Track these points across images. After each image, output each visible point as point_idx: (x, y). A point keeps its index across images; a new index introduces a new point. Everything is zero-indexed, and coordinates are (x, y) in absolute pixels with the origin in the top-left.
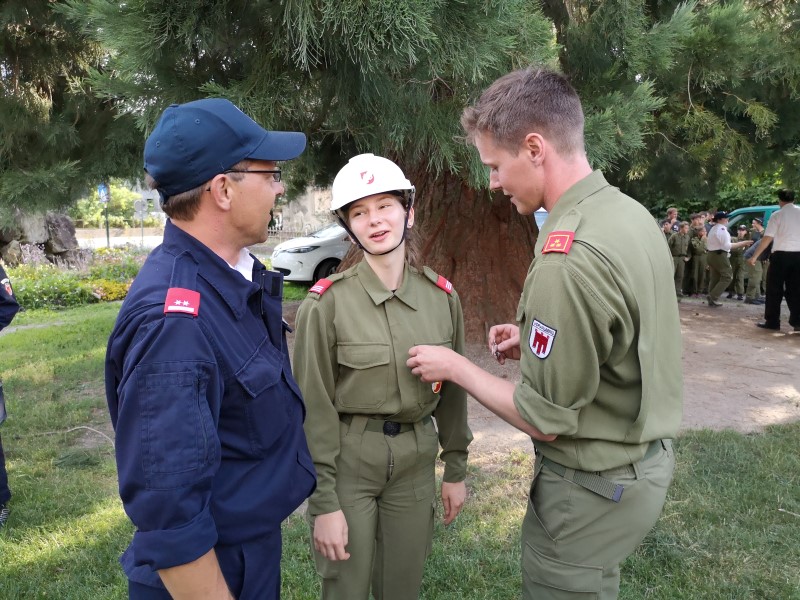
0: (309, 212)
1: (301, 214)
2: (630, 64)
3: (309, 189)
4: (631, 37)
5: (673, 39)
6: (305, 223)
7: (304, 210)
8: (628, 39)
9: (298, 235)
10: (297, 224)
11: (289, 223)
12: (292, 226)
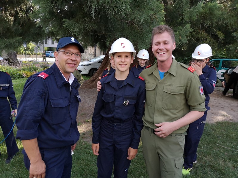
0: (87, 53)
4: (185, 11)
5: (197, 12)
6: (86, 56)
9: (84, 60)
10: (83, 57)
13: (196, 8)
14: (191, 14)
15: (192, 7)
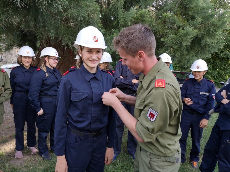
0: (14, 55)
1: (10, 56)
2: (120, 22)
3: (14, 48)
4: (120, 14)
5: (130, 17)
6: (12, 59)
7: (12, 54)
8: (119, 15)
9: (9, 63)
10: (9, 59)
11: (6, 58)
12: (7, 59)
13: (129, 13)
14: (125, 18)
15: (126, 12)
